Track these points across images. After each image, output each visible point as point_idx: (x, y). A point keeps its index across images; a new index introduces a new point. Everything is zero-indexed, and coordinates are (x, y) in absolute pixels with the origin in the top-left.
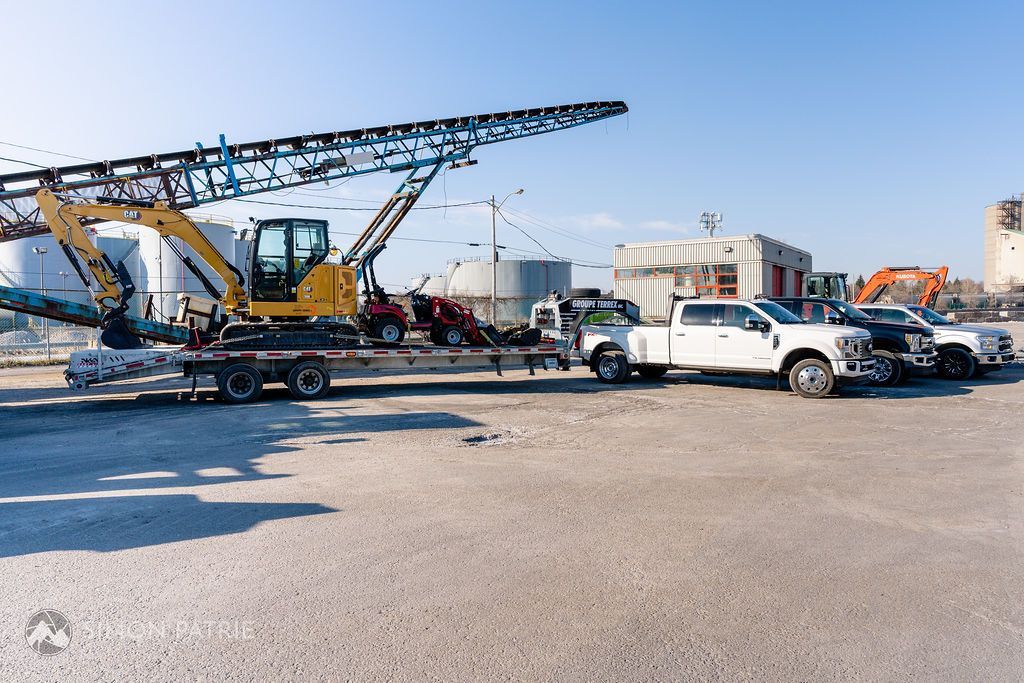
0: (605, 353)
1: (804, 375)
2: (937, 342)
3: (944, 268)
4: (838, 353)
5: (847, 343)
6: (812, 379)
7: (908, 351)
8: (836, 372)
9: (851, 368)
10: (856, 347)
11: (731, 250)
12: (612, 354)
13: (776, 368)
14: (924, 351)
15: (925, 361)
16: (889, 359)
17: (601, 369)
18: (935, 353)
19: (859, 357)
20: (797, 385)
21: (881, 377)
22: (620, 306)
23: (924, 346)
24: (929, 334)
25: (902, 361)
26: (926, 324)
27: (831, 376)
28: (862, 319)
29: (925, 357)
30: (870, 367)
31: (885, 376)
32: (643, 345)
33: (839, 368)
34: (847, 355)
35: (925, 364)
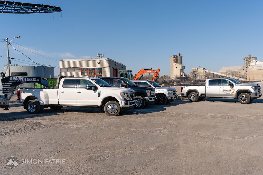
0: (30, 101)
1: (110, 107)
2: (156, 93)
3: (159, 69)
4: (122, 98)
5: (124, 94)
6: (112, 109)
7: (147, 96)
8: (121, 106)
9: (126, 103)
10: (128, 96)
11: (100, 63)
12: (33, 101)
13: (99, 104)
14: (152, 96)
15: (152, 99)
16: (141, 99)
17: (29, 108)
18: (156, 97)
19: (129, 99)
20: (107, 111)
21: (139, 106)
22: (38, 80)
23: (152, 94)
24: (154, 90)
25: (145, 99)
26: (153, 87)
27: (119, 107)
28: (133, 85)
29: (152, 98)
30: (133, 103)
31: (140, 105)
32: (47, 96)
33: (122, 104)
34: (125, 99)
35: (152, 100)
